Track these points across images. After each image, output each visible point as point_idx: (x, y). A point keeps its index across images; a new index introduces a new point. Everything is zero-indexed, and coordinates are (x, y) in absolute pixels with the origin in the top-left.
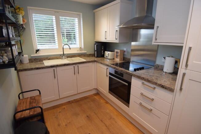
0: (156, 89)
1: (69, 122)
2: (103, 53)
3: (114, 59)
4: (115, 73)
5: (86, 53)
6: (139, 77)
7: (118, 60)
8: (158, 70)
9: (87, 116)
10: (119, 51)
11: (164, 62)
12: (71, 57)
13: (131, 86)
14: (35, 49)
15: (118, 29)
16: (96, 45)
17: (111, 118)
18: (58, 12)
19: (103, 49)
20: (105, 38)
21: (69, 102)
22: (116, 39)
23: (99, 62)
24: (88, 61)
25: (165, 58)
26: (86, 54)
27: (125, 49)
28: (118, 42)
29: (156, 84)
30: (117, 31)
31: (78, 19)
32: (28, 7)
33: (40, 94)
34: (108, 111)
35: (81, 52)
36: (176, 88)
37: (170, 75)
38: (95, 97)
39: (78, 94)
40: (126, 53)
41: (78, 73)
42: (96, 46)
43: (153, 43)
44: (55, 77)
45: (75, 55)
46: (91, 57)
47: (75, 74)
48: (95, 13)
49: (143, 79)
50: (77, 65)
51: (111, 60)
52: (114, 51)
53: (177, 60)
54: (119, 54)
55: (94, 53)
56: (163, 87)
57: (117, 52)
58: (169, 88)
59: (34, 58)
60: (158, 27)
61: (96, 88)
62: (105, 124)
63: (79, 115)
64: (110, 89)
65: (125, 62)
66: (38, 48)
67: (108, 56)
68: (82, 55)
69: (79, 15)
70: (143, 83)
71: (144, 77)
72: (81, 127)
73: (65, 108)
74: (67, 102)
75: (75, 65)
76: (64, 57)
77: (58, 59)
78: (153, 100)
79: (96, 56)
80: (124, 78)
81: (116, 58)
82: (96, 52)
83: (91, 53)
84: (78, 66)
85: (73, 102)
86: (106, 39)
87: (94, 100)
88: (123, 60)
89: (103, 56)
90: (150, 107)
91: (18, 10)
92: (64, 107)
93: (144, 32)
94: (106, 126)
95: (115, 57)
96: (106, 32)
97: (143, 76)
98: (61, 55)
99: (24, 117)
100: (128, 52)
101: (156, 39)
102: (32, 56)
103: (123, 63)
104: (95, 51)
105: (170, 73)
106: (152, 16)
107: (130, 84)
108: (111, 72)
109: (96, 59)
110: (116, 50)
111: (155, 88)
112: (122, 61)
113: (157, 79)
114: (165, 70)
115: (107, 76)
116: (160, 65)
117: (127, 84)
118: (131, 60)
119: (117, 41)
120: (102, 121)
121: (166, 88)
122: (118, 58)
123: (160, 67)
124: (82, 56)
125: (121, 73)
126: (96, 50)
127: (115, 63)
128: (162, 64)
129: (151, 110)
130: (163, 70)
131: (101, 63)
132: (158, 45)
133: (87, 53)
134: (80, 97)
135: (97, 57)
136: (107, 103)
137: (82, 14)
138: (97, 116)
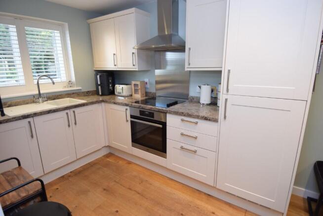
0: (198, 124)
1: (74, 206)
2: (111, 88)
3: (131, 95)
4: (140, 115)
5: (80, 89)
6: (176, 113)
7: (138, 96)
8: (194, 103)
9: (105, 190)
10: (138, 83)
11: (200, 93)
12: (54, 99)
13: (167, 127)
15: (135, 51)
16: (98, 76)
17: (142, 181)
18: (21, 19)
19: (110, 81)
20: (113, 65)
21: (63, 177)
22: (134, 65)
23: (110, 103)
24: (91, 101)
25: (200, 87)
26: (80, 91)
27: (146, 80)
28: (137, 70)
29: (198, 117)
30: (133, 53)
31: (60, 33)
33: (19, 164)
34: (135, 173)
35: (71, 89)
36: (219, 118)
37: (208, 106)
38: (108, 159)
39: (78, 160)
40: (148, 86)
41: (75, 124)
42: (100, 77)
43: (186, 69)
44: (32, 136)
45: (60, 95)
46: (92, 96)
47: (69, 126)
48: (90, 25)
49: (182, 114)
50: (72, 110)
51: (127, 98)
52: (130, 84)
53: (213, 88)
54: (139, 87)
55: (95, 89)
56: (206, 119)
57: (136, 85)
58: (213, 118)
60: (190, 49)
61: (107, 145)
62: (137, 192)
63: (89, 191)
64: (133, 141)
65: (149, 99)
67: (121, 91)
68: (73, 93)
69: (62, 26)
70: (182, 120)
71: (183, 111)
72: (99, 207)
73: (57, 189)
74: (59, 178)
75: (68, 111)
76: (40, 99)
77: (27, 103)
78: (196, 138)
79: (100, 94)
80: (156, 118)
81: (135, 93)
82: (100, 87)
83: (89, 90)
84: (74, 112)
85: (69, 176)
86: (115, 65)
87: (107, 165)
88: (146, 96)
89: (112, 93)
90: (193, 148)
92: (56, 187)
93: (170, 56)
94: (139, 193)
95: (133, 93)
96: (114, 54)
97: (181, 111)
98: (34, 96)
99: (10, 204)
100: (151, 84)
101: (189, 64)
103: (146, 99)
104: (97, 85)
105: (208, 105)
106: (178, 35)
107: (164, 124)
108: (133, 114)
109: (101, 98)
110: (133, 83)
111: (196, 123)
112: (145, 98)
113: (197, 112)
114: (202, 101)
115: (127, 121)
116: (195, 97)
117: (161, 126)
118: (157, 95)
119: (136, 68)
120: (130, 189)
121: (209, 120)
122: (138, 94)
123: (195, 100)
124: (74, 95)
125: (150, 113)
126: (99, 83)
127: (134, 101)
128: (197, 96)
129: (195, 152)
130: (199, 102)
131: (115, 103)
132: (190, 71)
133: (83, 91)
134: (81, 165)
135: (103, 95)
136: (130, 163)
137: (68, 24)
138: (121, 185)
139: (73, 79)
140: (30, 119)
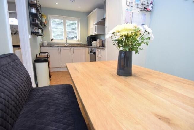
4: (91, 51)
5: (82, 43)
13: (96, 55)
14: (51, 39)
18: (65, 18)
22: (96, 32)
30: (96, 27)
32: (49, 15)
35: (78, 42)
41: (73, 53)
42: (87, 38)
44: (59, 53)
45: (74, 44)
47: (71, 53)
48: (88, 18)
50: (73, 48)
54: (99, 42)
59: (50, 43)
66: (53, 38)
68: (79, 44)
75: (71, 48)
79: (87, 45)
80: (94, 51)
86: (92, 33)
91: (43, 16)
102: (49, 42)
110: (98, 40)
111: (101, 51)
115: (89, 54)
117: (94, 54)
126: (87, 41)
137: (80, 18)
139: (80, 39)
140: (59, 48)
